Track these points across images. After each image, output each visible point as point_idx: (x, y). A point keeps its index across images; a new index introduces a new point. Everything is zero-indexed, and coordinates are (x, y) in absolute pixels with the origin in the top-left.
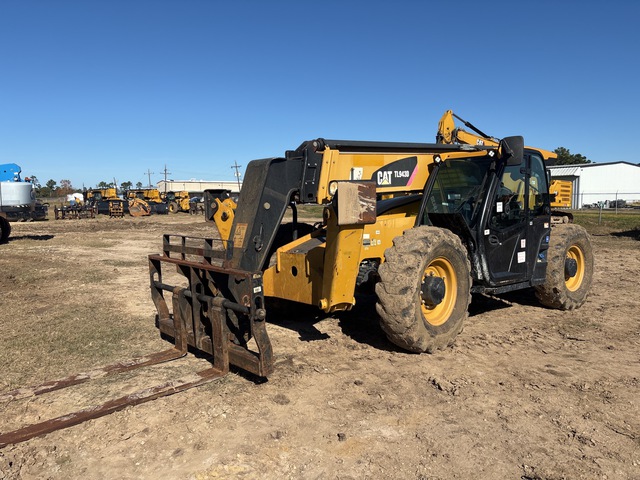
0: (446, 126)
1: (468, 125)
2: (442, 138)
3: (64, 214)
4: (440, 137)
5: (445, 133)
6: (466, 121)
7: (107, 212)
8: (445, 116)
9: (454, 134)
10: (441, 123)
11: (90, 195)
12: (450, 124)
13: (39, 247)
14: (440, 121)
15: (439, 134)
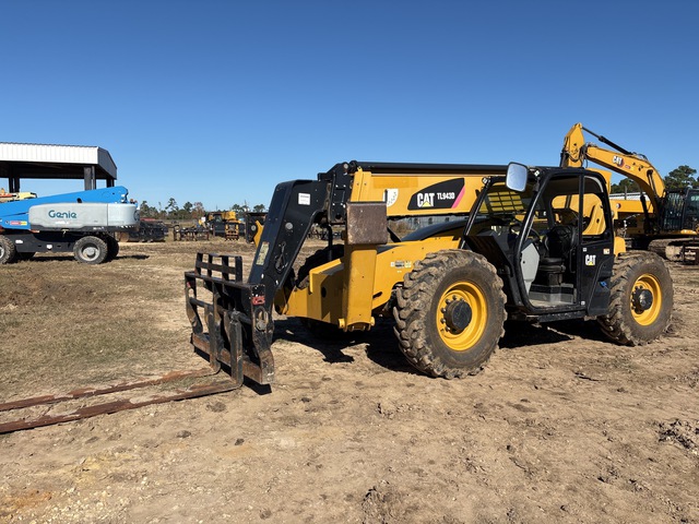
0: (573, 141)
1: (602, 139)
2: (568, 156)
3: (182, 236)
4: (565, 155)
5: (573, 151)
6: (600, 135)
7: (223, 235)
8: (573, 130)
9: (583, 151)
10: (567, 139)
11: (211, 217)
12: (578, 139)
13: (138, 265)
14: (565, 135)
15: (564, 150)
